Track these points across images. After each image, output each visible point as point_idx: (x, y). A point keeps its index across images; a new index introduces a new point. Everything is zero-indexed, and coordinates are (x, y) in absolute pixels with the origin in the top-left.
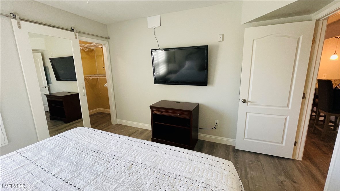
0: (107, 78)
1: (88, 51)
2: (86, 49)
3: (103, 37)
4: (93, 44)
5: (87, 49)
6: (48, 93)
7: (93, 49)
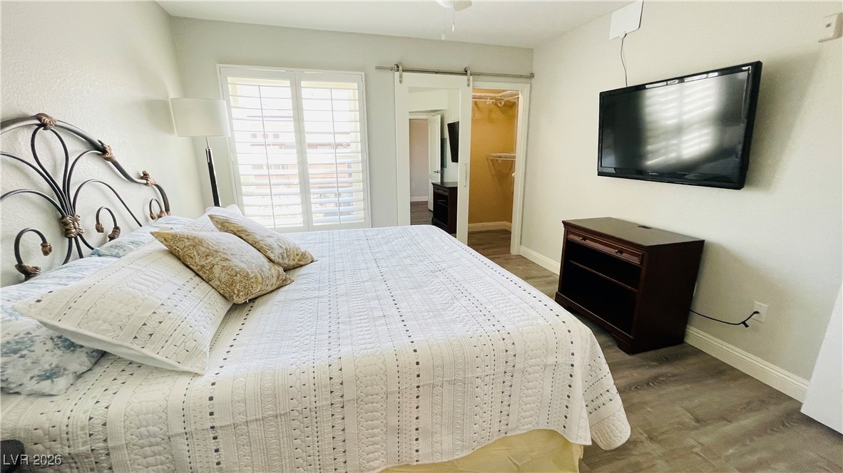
0: (516, 159)
1: (505, 105)
2: (500, 103)
3: (521, 76)
4: (506, 92)
5: (503, 103)
6: (438, 181)
7: (513, 101)
